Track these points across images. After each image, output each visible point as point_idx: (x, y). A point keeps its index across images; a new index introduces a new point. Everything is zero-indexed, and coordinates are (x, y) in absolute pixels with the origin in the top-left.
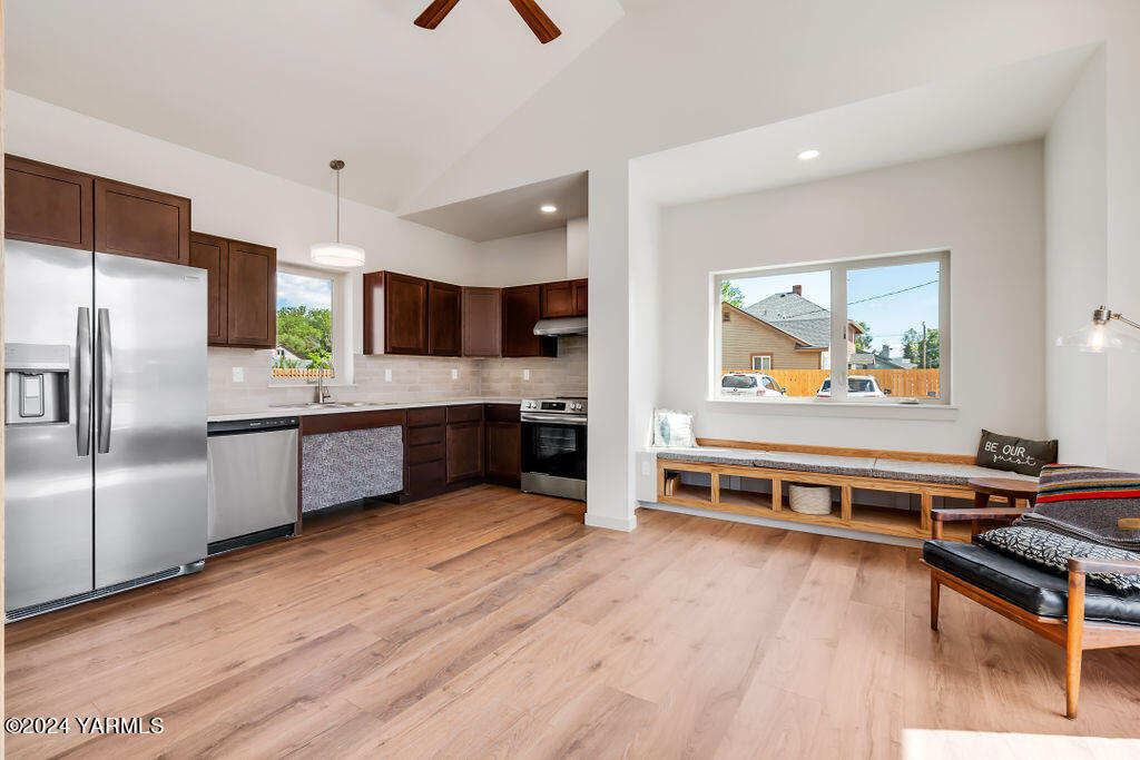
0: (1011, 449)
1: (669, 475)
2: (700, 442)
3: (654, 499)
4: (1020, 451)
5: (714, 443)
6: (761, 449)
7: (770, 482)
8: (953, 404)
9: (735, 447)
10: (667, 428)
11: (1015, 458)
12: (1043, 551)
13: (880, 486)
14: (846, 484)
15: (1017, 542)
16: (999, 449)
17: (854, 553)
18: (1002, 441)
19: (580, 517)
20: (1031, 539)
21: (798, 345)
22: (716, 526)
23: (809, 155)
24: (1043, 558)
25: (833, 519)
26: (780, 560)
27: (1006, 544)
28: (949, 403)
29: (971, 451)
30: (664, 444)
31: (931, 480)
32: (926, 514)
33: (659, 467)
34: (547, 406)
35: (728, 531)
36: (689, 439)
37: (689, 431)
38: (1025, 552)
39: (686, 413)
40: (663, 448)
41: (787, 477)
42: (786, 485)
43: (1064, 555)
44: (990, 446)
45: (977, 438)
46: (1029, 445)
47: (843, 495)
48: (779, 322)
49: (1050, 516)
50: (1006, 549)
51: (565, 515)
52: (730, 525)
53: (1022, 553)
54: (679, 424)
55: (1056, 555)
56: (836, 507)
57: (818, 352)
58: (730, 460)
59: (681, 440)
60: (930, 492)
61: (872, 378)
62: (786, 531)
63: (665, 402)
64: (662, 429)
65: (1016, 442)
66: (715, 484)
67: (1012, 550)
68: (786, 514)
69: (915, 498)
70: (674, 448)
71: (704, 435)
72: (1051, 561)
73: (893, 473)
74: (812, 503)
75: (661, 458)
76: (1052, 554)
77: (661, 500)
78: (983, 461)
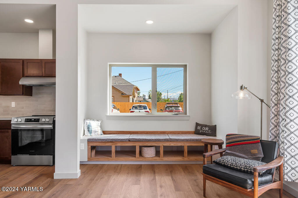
0: (205, 128)
1: (93, 148)
2: (104, 133)
3: (86, 160)
4: (207, 129)
5: (109, 132)
6: (128, 134)
7: (135, 147)
8: (188, 114)
9: (119, 133)
10: (90, 127)
11: (206, 131)
12: (236, 164)
13: (172, 144)
14: (161, 144)
15: (227, 162)
16: (201, 128)
17: (166, 170)
18: (202, 126)
19: (51, 175)
20: (231, 160)
21: (122, 94)
22: (115, 168)
23: (150, 22)
24: (236, 166)
25: (157, 158)
26: (145, 179)
27: (224, 163)
28: (186, 114)
29: (193, 129)
30: (89, 135)
31: (187, 140)
32: (185, 152)
33: (88, 145)
34: (28, 121)
35: (120, 169)
36: (100, 132)
37: (99, 128)
38: (231, 165)
39: (98, 121)
40: (88, 136)
41: (141, 144)
42: (141, 147)
43: (243, 165)
44: (199, 128)
45: (194, 125)
46: (209, 127)
47: (161, 149)
48: (116, 86)
49: (233, 151)
50: (224, 165)
51: (41, 175)
52: (120, 166)
53: (229, 165)
54: (95, 125)
55: (240, 165)
56: (158, 153)
57: (129, 96)
58: (120, 139)
59: (97, 133)
60: (186, 145)
61: (146, 105)
62: (141, 165)
63: (88, 117)
64: (88, 128)
65: (206, 126)
66: (113, 150)
67: (227, 165)
68: (141, 159)
69: (182, 147)
70: (94, 136)
71: (106, 129)
72: (239, 167)
73: (176, 139)
74: (150, 153)
75: (89, 141)
76: (239, 165)
77: (89, 159)
78: (197, 132)
